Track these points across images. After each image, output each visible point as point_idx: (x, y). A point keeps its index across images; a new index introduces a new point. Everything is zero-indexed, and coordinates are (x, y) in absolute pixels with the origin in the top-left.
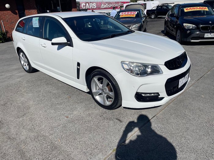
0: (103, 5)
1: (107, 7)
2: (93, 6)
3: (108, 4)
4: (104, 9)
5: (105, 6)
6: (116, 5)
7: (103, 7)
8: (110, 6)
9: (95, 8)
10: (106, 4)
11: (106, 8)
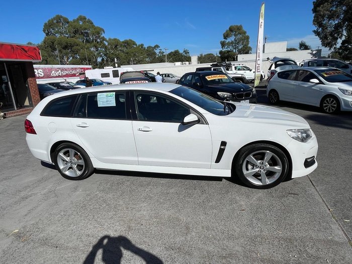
0: (53, 72)
1: (60, 74)
2: (38, 73)
3: (61, 71)
4: (57, 77)
5: (57, 74)
6: (74, 72)
7: (54, 75)
8: (65, 74)
9: (42, 76)
10: (58, 71)
11: (59, 76)
